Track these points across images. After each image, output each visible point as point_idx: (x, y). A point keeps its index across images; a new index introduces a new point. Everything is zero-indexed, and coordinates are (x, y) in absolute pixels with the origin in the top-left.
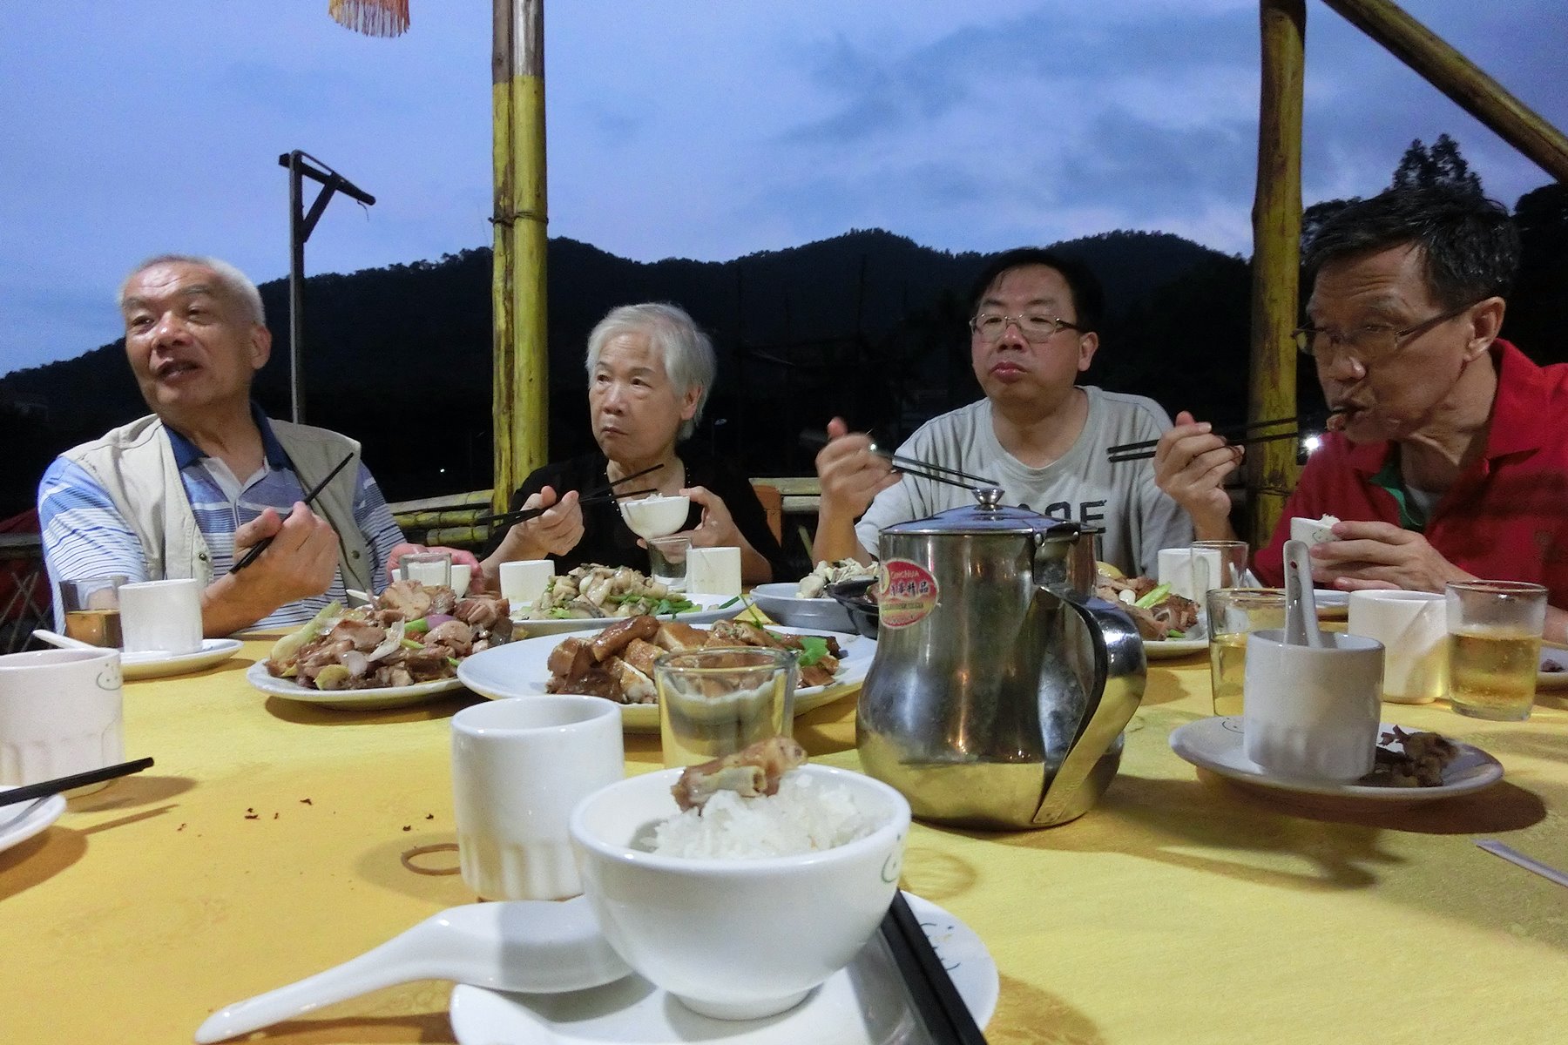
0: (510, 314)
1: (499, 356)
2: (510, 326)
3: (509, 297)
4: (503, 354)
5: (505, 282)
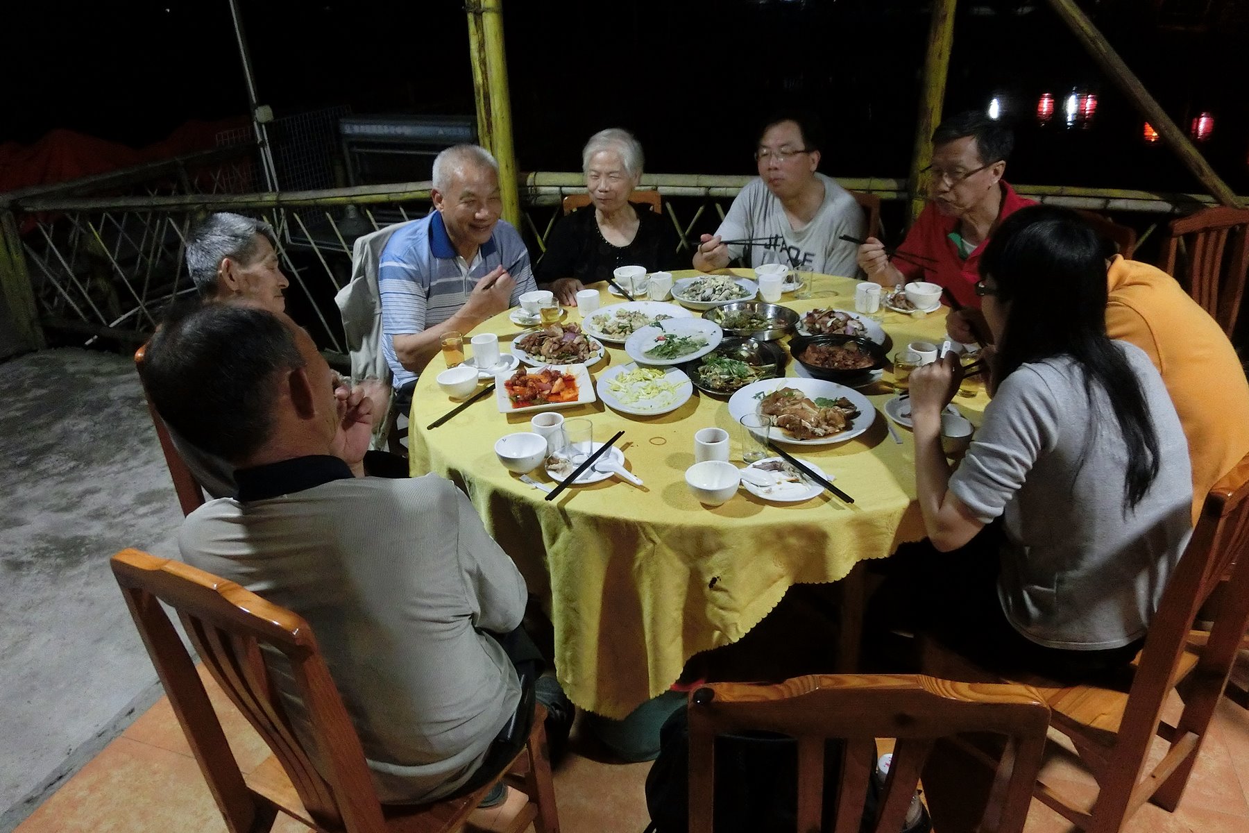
0: (485, 73)
2: (485, 81)
3: (483, 63)
4: (482, 99)
5: (480, 52)
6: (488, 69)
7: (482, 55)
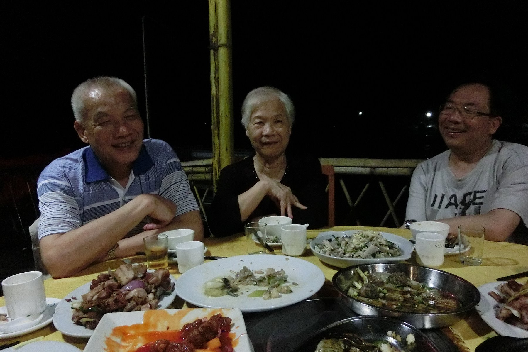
0: (217, 87)
1: (213, 105)
2: (218, 93)
3: (217, 80)
5: (215, 74)
6: (219, 84)
7: (217, 75)
